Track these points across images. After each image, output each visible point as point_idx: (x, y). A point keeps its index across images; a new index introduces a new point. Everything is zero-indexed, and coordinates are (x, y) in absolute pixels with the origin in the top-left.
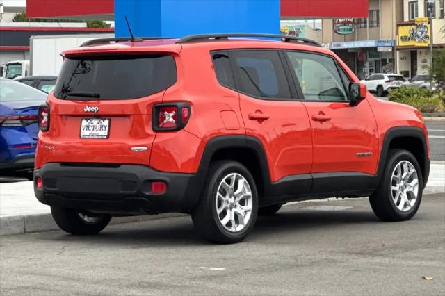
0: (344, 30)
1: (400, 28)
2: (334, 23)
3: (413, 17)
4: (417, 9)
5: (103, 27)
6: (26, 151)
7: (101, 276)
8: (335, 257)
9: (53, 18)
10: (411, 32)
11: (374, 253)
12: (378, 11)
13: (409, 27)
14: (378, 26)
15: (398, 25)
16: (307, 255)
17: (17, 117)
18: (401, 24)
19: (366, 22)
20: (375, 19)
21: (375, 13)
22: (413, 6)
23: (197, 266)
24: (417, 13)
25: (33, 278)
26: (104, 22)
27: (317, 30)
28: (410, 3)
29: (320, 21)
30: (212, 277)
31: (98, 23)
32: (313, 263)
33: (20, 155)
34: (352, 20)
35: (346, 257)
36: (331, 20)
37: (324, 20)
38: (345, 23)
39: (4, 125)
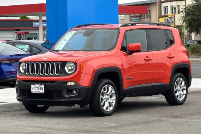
0: (135, 19)
1: (160, 18)
2: (130, 16)
3: (166, 14)
4: (167, 10)
5: (26, 19)
6: (12, 74)
7: (64, 128)
8: (162, 119)
9: (4, 15)
10: (165, 20)
11: (178, 117)
12: (150, 11)
13: (164, 18)
14: (150, 17)
15: (159, 17)
16: (149, 118)
17: (7, 59)
18: (160, 16)
19: (144, 16)
20: (149, 15)
21: (149, 12)
22: (166, 8)
23: (104, 123)
24: (167, 12)
25: (35, 129)
26: (27, 16)
27: (122, 19)
28: (164, 7)
29: (124, 16)
30: (112, 128)
31: (24, 17)
32: (153, 122)
33: (9, 76)
34: (138, 15)
35: (167, 119)
36: (129, 15)
37: (126, 15)
38: (135, 16)
39: (2, 63)
